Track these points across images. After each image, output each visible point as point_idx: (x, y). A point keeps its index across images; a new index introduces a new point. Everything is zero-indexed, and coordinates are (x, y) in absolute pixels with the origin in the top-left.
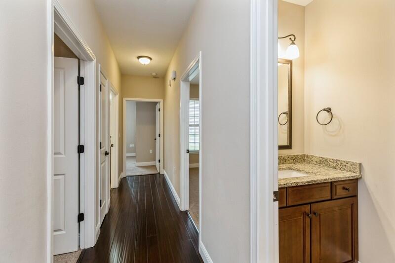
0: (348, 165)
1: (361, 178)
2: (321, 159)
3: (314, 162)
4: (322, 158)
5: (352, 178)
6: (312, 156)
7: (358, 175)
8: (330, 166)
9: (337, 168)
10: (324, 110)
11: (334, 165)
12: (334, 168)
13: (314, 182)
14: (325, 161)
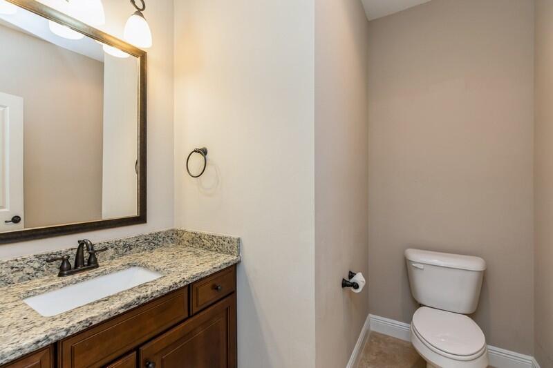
0: (226, 243)
1: (239, 262)
2: (193, 235)
3: (186, 242)
4: (195, 234)
5: (225, 267)
6: (183, 231)
7: (235, 258)
8: (205, 247)
9: (213, 249)
10: (195, 151)
11: (209, 244)
12: (209, 249)
13: (143, 301)
14: (198, 239)
